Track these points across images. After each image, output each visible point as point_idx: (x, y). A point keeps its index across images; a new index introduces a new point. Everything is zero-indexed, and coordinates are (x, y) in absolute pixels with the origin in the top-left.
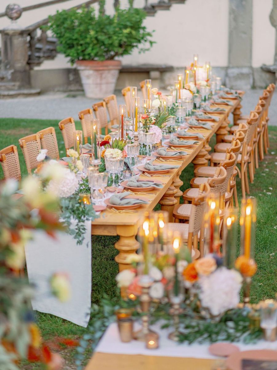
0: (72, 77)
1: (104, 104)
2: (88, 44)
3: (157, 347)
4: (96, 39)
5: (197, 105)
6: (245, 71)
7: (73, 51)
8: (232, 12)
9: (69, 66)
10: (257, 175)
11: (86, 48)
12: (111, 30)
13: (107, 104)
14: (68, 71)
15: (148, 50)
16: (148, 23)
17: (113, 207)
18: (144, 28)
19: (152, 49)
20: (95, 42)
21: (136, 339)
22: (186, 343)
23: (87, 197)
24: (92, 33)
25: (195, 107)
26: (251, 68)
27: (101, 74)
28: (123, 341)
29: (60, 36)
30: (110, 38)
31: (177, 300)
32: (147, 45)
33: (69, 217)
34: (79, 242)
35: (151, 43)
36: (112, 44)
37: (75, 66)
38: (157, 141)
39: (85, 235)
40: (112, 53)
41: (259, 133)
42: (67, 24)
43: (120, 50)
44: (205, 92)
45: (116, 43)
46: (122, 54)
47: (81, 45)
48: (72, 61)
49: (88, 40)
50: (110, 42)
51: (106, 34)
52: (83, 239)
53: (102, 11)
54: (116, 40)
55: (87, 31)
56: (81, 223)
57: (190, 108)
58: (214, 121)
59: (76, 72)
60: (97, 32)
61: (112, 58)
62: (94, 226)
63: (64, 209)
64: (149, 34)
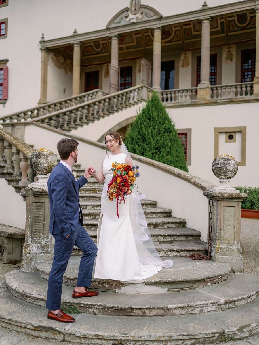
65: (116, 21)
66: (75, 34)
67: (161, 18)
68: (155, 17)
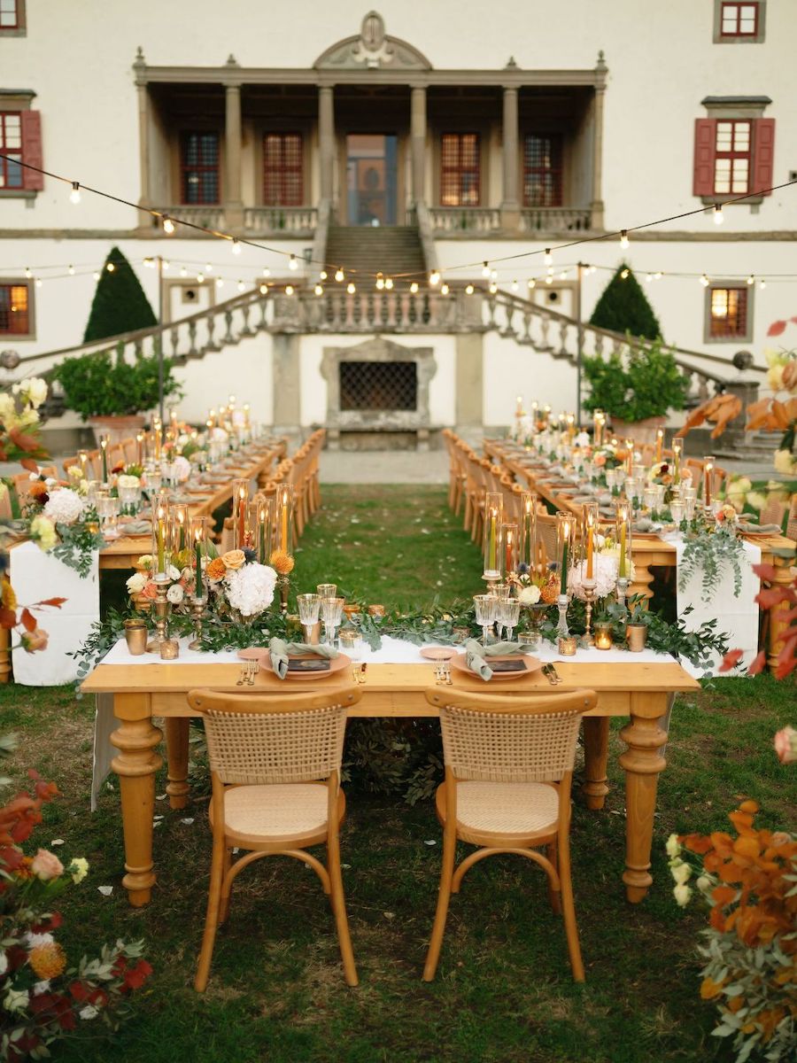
0: (84, 438)
1: (121, 446)
2: (103, 396)
3: (176, 656)
4: (114, 390)
5: (235, 447)
6: (294, 429)
7: (85, 405)
8: (276, 362)
9: (79, 424)
10: (306, 528)
11: (101, 402)
12: (131, 380)
13: (124, 447)
14: (79, 431)
15: (178, 403)
16: (176, 372)
17: (128, 535)
18: (172, 378)
19: (183, 403)
20: (112, 393)
21: (149, 650)
22: (212, 651)
23: (94, 526)
24: (109, 383)
25: (231, 448)
26: (300, 426)
27: (121, 433)
28: (133, 654)
29: (68, 387)
30: (131, 388)
31: (200, 602)
32: (176, 398)
33: (71, 547)
34: (83, 575)
35: (181, 396)
36: (133, 397)
37: (87, 425)
38: (183, 477)
39: (90, 567)
40: (134, 408)
41: (308, 482)
42: (78, 372)
43: (144, 404)
44: (243, 435)
45: (138, 395)
46: (146, 409)
47: (96, 397)
48: (85, 418)
49: (104, 391)
50: (131, 393)
51: (126, 384)
52: (88, 571)
53: (121, 359)
54: (138, 391)
55: (102, 381)
56: (87, 554)
57: (225, 448)
58: (254, 462)
59: (89, 432)
60: (114, 382)
61: (134, 413)
62: (102, 557)
63: (64, 539)
64: (178, 385)
65: (335, 57)
66: (232, 65)
67: (429, 70)
68: (419, 66)
